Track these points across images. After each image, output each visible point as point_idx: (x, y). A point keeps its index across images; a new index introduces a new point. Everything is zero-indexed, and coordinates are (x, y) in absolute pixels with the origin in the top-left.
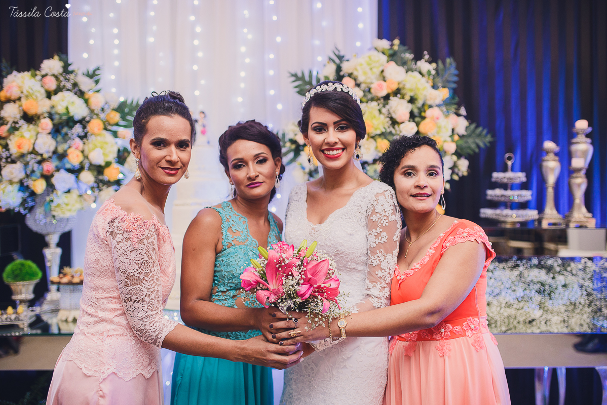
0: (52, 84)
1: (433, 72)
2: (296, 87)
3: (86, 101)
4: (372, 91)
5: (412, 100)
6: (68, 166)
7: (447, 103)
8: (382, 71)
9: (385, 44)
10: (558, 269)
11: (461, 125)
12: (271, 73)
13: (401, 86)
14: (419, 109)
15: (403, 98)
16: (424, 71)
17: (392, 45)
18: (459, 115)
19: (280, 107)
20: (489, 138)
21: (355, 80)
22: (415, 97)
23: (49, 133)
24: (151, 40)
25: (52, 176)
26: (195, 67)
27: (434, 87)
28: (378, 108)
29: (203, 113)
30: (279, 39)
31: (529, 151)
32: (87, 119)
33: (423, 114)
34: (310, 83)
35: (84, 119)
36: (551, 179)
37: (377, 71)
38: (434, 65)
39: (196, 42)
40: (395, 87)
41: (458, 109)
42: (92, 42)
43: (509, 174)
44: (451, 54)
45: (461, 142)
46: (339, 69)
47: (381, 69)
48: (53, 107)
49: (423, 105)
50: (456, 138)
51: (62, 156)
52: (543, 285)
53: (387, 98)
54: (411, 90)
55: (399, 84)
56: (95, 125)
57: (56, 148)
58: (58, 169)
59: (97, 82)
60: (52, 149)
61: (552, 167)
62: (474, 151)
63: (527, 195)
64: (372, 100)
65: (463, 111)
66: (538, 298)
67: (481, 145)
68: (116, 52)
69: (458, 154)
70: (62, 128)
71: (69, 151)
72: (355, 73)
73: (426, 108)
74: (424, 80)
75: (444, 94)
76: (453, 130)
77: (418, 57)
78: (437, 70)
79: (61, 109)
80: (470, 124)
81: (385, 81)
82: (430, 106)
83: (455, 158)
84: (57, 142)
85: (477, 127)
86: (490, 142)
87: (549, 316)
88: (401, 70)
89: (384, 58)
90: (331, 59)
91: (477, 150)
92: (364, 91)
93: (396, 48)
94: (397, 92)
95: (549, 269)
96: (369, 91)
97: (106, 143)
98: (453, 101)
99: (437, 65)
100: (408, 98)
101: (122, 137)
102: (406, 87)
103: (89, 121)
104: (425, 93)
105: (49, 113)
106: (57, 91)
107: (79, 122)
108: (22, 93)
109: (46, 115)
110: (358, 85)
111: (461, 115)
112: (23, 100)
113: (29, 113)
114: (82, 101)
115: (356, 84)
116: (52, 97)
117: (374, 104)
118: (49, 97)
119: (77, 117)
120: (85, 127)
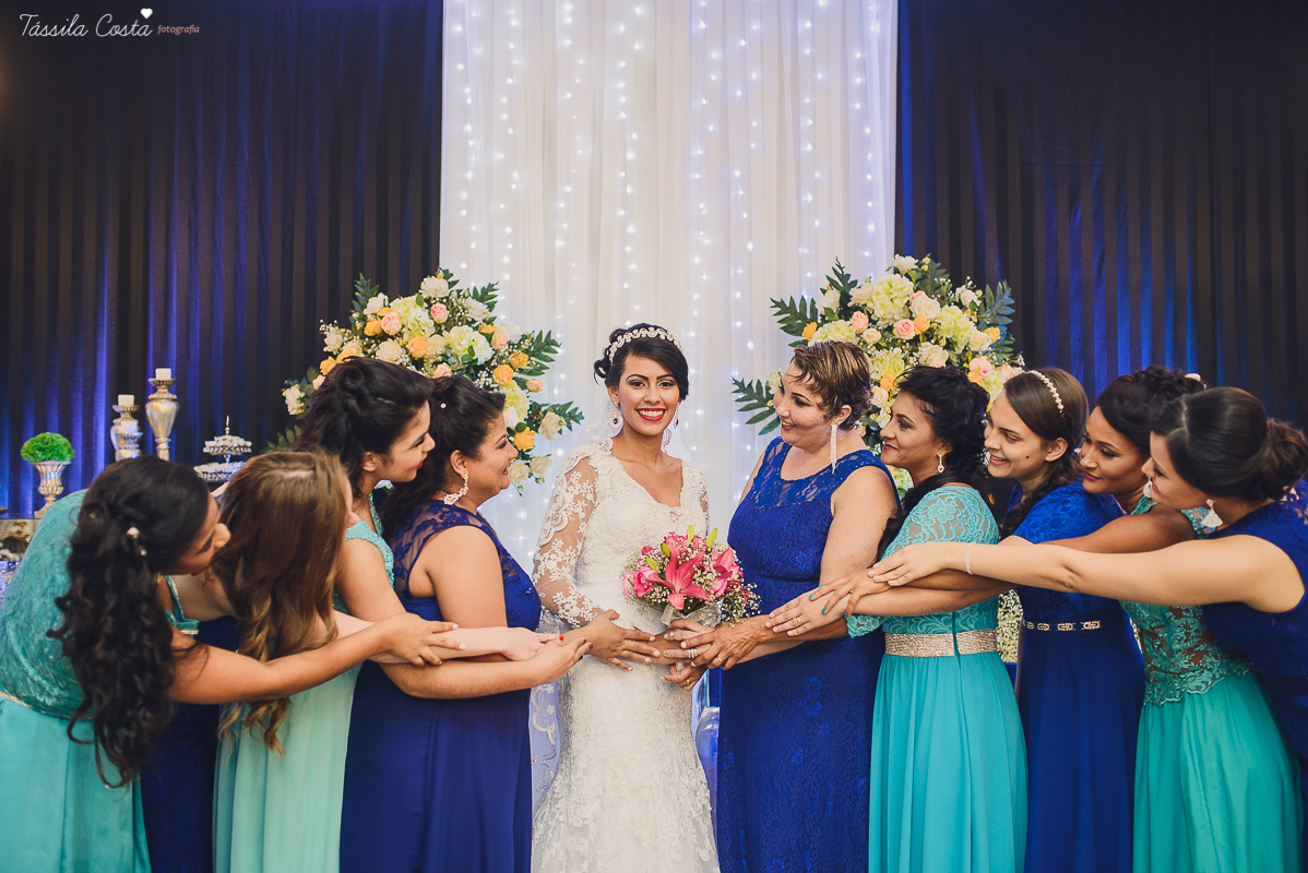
0: (442, 314)
1: (978, 303)
2: (781, 322)
3: (489, 338)
4: (894, 331)
5: (950, 345)
7: (997, 347)
8: (908, 304)
9: (908, 262)
12: (738, 295)
13: (935, 325)
14: (959, 357)
15: (937, 343)
16: (966, 302)
17: (920, 265)
18: (1013, 365)
19: (750, 345)
21: (869, 315)
22: (954, 339)
24: (559, 243)
26: (626, 286)
27: (980, 326)
28: (903, 355)
30: (750, 246)
32: (493, 363)
33: (965, 365)
34: (802, 316)
35: (488, 363)
37: (901, 303)
38: (980, 293)
39: (628, 249)
40: (926, 327)
41: (1014, 355)
42: (473, 245)
44: (1005, 275)
46: (845, 298)
47: (905, 301)
48: (448, 347)
49: (965, 351)
53: (915, 341)
54: (948, 331)
55: (931, 323)
56: (502, 372)
59: (491, 307)
64: (894, 343)
65: (1020, 360)
68: (506, 259)
72: (870, 305)
73: (969, 355)
74: (965, 316)
75: (994, 334)
77: (957, 282)
78: (983, 299)
79: (461, 350)
81: (912, 319)
82: (975, 354)
88: (935, 303)
89: (910, 285)
90: (832, 283)
92: (883, 331)
93: (925, 268)
94: (929, 335)
96: (890, 329)
97: (516, 397)
98: (1008, 342)
99: (984, 293)
100: (943, 342)
101: (534, 388)
102: (941, 327)
103: (495, 367)
104: (967, 334)
105: (444, 355)
106: (449, 325)
107: (482, 367)
108: (403, 326)
109: (440, 359)
110: (873, 322)
111: (1017, 366)
112: (406, 337)
113: (417, 355)
114: (484, 339)
115: (870, 321)
116: (445, 333)
117: (898, 350)
118: (440, 333)
119: (481, 361)
120: (490, 375)
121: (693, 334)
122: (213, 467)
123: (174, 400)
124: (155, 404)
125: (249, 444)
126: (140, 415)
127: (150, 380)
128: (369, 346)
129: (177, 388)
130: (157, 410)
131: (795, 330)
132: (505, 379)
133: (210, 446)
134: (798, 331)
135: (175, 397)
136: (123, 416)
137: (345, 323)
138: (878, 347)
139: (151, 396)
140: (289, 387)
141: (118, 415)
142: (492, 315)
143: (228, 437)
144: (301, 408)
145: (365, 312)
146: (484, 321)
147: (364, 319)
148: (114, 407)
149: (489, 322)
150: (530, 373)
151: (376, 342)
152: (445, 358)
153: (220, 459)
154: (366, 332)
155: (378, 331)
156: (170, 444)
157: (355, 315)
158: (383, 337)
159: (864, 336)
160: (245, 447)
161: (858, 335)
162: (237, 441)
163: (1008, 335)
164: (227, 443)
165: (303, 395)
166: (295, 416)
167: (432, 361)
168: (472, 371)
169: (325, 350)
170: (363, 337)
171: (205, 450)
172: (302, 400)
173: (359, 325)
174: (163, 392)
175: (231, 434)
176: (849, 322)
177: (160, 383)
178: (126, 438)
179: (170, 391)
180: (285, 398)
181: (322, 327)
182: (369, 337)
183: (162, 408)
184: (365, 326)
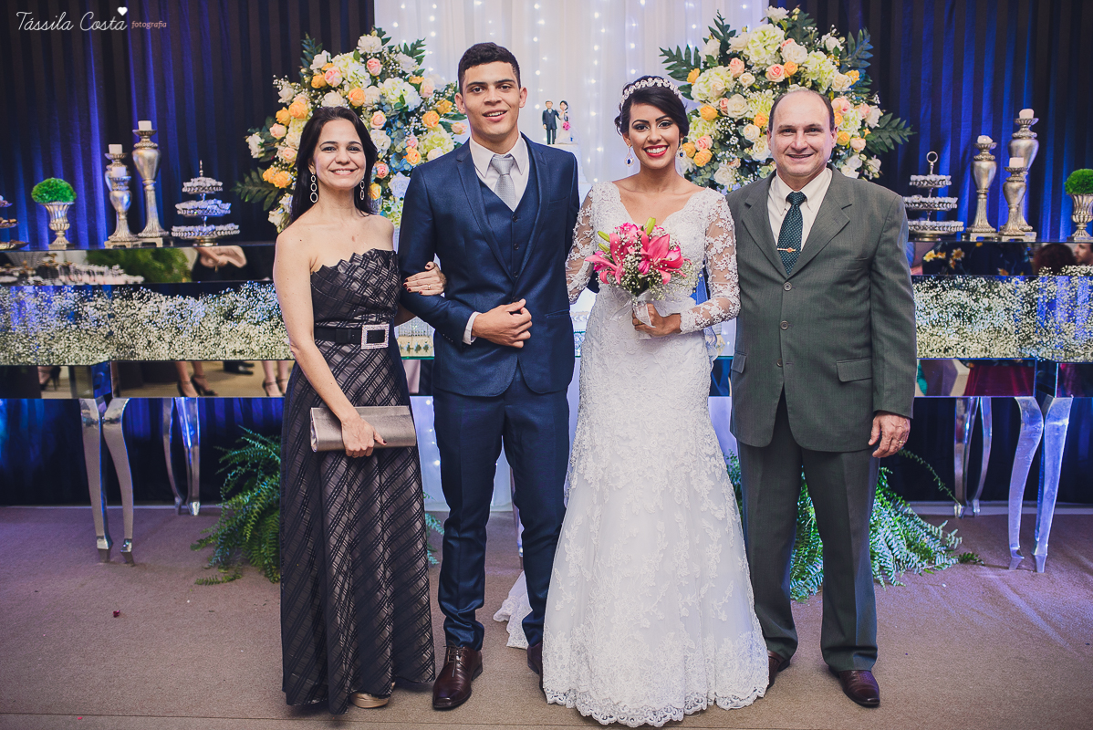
0: (377, 67)
1: (841, 48)
2: (668, 68)
3: (418, 87)
4: (767, 75)
6: (407, 168)
7: (856, 88)
8: (779, 50)
9: (780, 13)
10: (983, 290)
11: (874, 115)
12: (633, 46)
13: (802, 69)
15: (803, 85)
16: (831, 48)
17: (790, 15)
18: (870, 103)
20: (908, 132)
21: (745, 61)
22: (819, 81)
23: (383, 129)
24: (477, 3)
25: (388, 179)
26: (535, 39)
27: (842, 69)
28: (774, 96)
29: (566, 103)
31: (962, 149)
32: (422, 110)
34: (687, 63)
35: (417, 110)
36: (985, 183)
37: (773, 49)
38: (843, 39)
39: (537, 6)
40: (794, 70)
41: (871, 95)
42: (403, 6)
43: (932, 177)
44: (865, 23)
45: (872, 138)
46: (725, 46)
47: (777, 48)
48: (382, 96)
49: (828, 91)
50: (867, 132)
51: (400, 156)
52: (962, 307)
53: (785, 84)
54: (813, 74)
55: (799, 67)
56: (430, 118)
57: (392, 146)
58: (393, 172)
59: (419, 61)
60: (387, 147)
61: (986, 167)
62: (888, 148)
63: (951, 202)
64: (767, 86)
65: (876, 99)
66: (957, 322)
67: (899, 140)
68: (432, 18)
69: (868, 152)
70: (394, 121)
71: (407, 150)
72: (746, 52)
74: (829, 61)
75: (854, 76)
76: (863, 122)
77: (823, 30)
78: (845, 45)
79: (393, 99)
80: (885, 114)
81: (782, 63)
82: (837, 94)
83: (864, 157)
84: (393, 139)
85: (892, 119)
86: (909, 137)
87: (968, 344)
88: (803, 49)
89: (782, 34)
90: (714, 33)
91: (893, 147)
92: (756, 76)
93: (795, 18)
94: (797, 78)
95: (973, 291)
96: (763, 73)
97: (442, 139)
98: (866, 83)
99: (846, 40)
100: (809, 84)
101: (458, 131)
102: (808, 71)
103: (423, 113)
104: (830, 77)
105: (379, 104)
106: (383, 76)
107: (412, 114)
108: (344, 79)
109: (376, 107)
110: (748, 67)
111: (873, 104)
112: (346, 88)
113: (357, 104)
114: (413, 88)
115: (746, 66)
116: (379, 84)
117: (769, 92)
118: (375, 84)
119: (411, 108)
120: (419, 120)
121: (593, 81)
122: (192, 204)
123: (155, 148)
124: (140, 152)
125: (220, 184)
126: (128, 161)
127: (134, 131)
128: (316, 97)
129: (158, 137)
130: (143, 157)
131: (681, 75)
132: (432, 123)
133: (188, 187)
134: (684, 78)
135: (156, 145)
136: (114, 162)
137: (295, 78)
138: (752, 89)
139: (136, 145)
140: (251, 134)
141: (110, 162)
142: (419, 68)
143: (202, 179)
144: (262, 152)
145: (312, 67)
146: (414, 73)
147: (311, 73)
148: (106, 155)
149: (419, 74)
150: (454, 118)
151: (322, 94)
152: (381, 107)
153: (196, 197)
154: (313, 85)
155: (323, 84)
156: (155, 185)
157: (303, 71)
158: (327, 89)
159: (740, 80)
160: (217, 186)
161: (735, 79)
162: (210, 182)
163: (866, 77)
164: (201, 184)
165: (263, 141)
166: (258, 159)
167: (369, 109)
168: (404, 117)
169: (280, 101)
170: (311, 89)
171: (184, 190)
172: (262, 145)
173: (307, 79)
174: (146, 142)
175: (205, 175)
176: (727, 68)
177: (143, 133)
178: (117, 181)
179: (152, 140)
180: (248, 144)
181: (275, 82)
182: (316, 90)
183: (146, 154)
184: (312, 79)
